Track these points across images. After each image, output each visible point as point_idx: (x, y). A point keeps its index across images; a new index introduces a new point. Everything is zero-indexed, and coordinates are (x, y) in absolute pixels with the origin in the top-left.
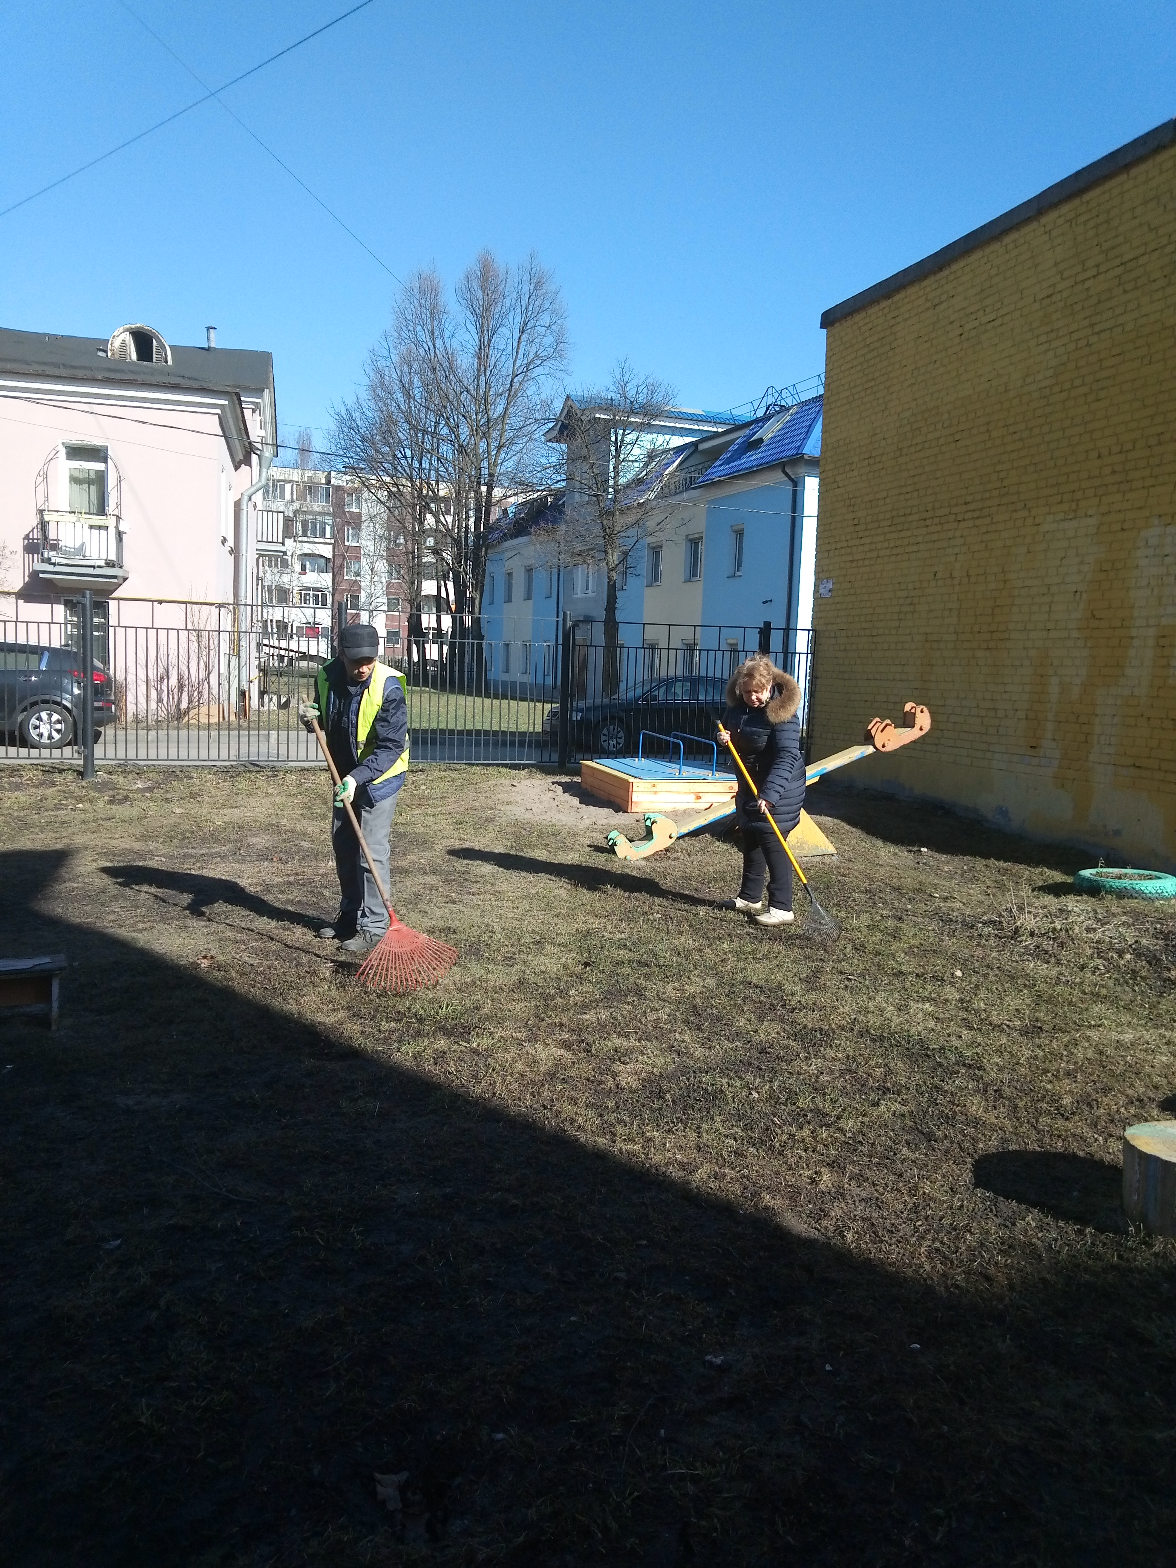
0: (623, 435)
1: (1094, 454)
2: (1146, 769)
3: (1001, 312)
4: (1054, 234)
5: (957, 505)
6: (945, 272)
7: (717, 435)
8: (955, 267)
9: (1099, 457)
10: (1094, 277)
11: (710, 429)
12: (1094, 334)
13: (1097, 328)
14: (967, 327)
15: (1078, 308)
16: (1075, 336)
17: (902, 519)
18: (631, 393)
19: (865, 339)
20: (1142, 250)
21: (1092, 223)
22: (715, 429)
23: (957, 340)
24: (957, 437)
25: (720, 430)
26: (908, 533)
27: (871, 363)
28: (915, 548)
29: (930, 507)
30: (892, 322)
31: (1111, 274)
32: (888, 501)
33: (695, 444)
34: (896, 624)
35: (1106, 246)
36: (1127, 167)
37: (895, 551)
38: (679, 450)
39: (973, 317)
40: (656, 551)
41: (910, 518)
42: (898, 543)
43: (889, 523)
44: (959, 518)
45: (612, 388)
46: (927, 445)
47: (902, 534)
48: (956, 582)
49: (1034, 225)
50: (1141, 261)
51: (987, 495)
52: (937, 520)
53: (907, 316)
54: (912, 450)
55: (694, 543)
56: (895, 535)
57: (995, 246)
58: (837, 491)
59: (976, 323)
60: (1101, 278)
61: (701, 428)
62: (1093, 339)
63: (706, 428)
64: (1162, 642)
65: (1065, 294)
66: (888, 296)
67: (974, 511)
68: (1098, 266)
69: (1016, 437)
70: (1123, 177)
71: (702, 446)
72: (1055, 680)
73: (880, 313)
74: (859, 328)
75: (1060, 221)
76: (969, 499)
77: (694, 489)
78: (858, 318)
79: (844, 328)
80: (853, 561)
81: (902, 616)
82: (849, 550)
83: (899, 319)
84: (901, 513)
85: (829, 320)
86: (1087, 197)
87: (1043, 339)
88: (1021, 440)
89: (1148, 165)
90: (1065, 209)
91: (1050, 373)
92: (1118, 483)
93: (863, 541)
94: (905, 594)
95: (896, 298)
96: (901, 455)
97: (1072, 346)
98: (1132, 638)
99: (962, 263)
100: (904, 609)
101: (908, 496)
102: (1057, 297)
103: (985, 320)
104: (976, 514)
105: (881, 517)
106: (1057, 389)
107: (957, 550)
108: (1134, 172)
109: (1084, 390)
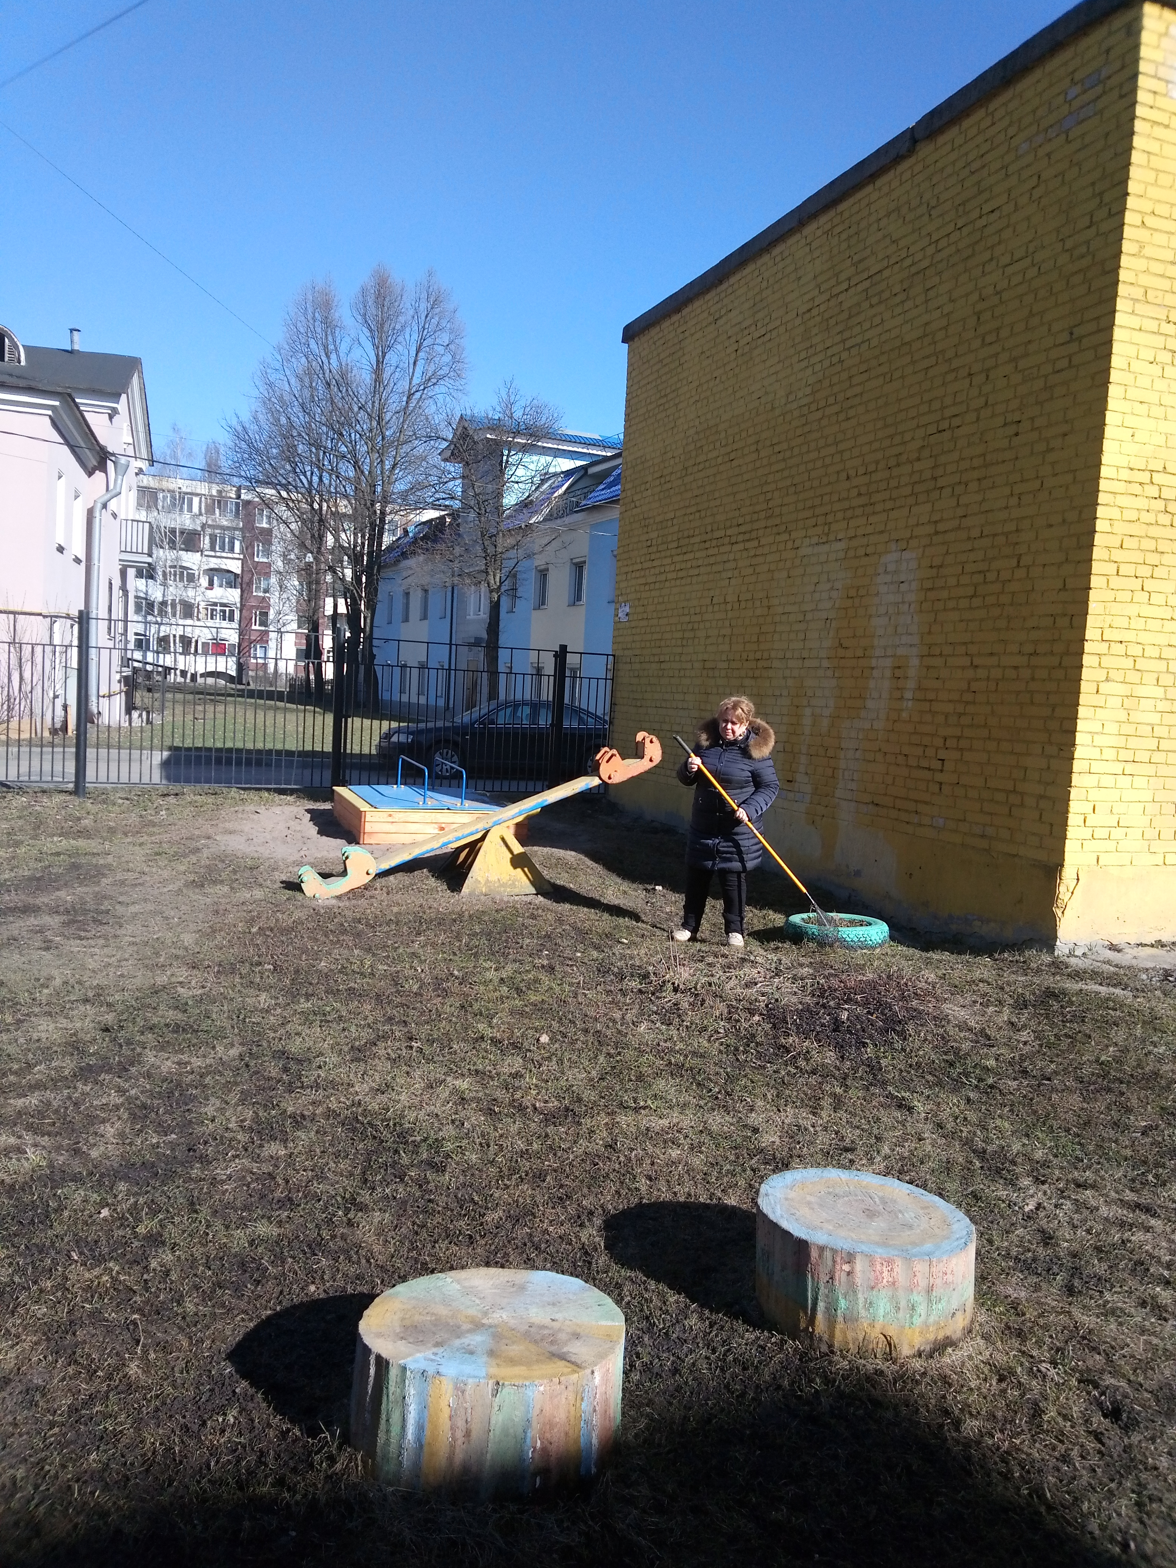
1: (843, 476)
2: (883, 806)
3: (770, 327)
4: (814, 245)
5: (731, 527)
6: (724, 286)
7: (606, 459)
8: (733, 280)
9: (848, 478)
10: (846, 290)
14: (742, 343)
17: (687, 541)
19: (658, 355)
23: (733, 356)
24: (732, 456)
26: (691, 556)
27: (664, 378)
28: (696, 572)
29: (709, 528)
30: (681, 337)
31: (860, 288)
32: (675, 521)
33: (584, 468)
34: (679, 650)
35: (856, 258)
37: (681, 574)
38: (568, 474)
39: (746, 332)
40: (543, 574)
41: (692, 541)
42: (683, 566)
43: (675, 545)
44: (733, 540)
45: (498, 409)
46: (707, 464)
47: (686, 557)
48: (729, 607)
49: (798, 236)
51: (755, 516)
52: (714, 543)
53: (693, 331)
54: (696, 468)
55: (579, 567)
56: (680, 558)
57: (766, 258)
58: (635, 511)
59: (749, 338)
60: (852, 291)
62: (845, 355)
64: (898, 673)
65: (823, 308)
66: (678, 310)
67: (745, 533)
68: (849, 279)
69: (780, 456)
70: (869, 189)
71: (592, 471)
72: (808, 711)
74: (654, 343)
75: (819, 233)
76: (741, 521)
77: (576, 512)
78: (654, 332)
79: (641, 342)
80: (646, 584)
81: (685, 643)
82: (643, 573)
83: (687, 334)
84: (686, 534)
85: (630, 334)
86: (841, 207)
87: (803, 355)
88: (784, 460)
89: (891, 174)
90: (823, 219)
91: (808, 390)
92: (863, 506)
93: (655, 563)
94: (687, 619)
95: (685, 312)
96: (686, 475)
97: (826, 363)
98: (873, 668)
99: (738, 276)
100: (687, 635)
101: (691, 517)
102: (815, 312)
103: (757, 335)
104: (747, 537)
105: (669, 539)
106: (813, 407)
107: (730, 574)
108: (879, 183)
109: (836, 408)
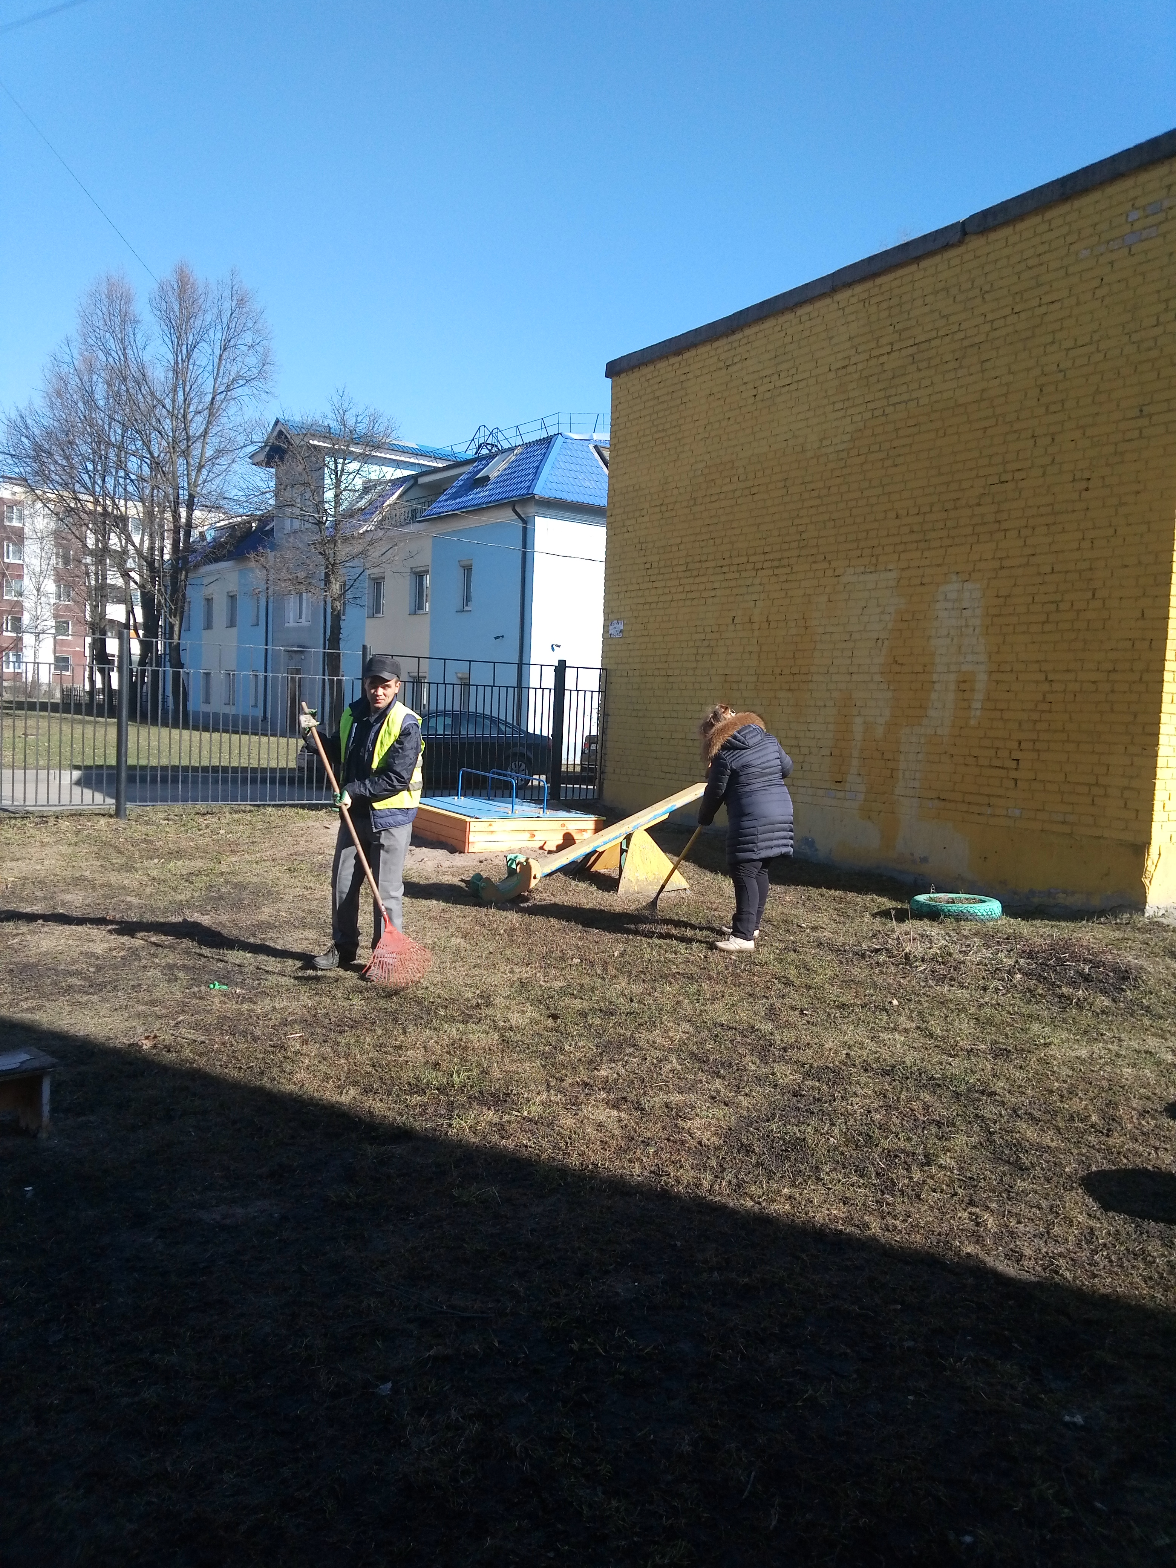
0: (344, 464)
1: (892, 515)
2: (950, 801)
3: (796, 378)
4: (847, 311)
5: (755, 554)
6: (739, 336)
7: (437, 470)
8: (747, 332)
9: (897, 517)
10: (888, 353)
11: (431, 464)
12: (889, 405)
13: (893, 400)
14: (761, 389)
15: (874, 379)
16: (871, 406)
17: (698, 565)
18: (351, 422)
19: (653, 392)
20: (934, 334)
21: (885, 305)
22: (435, 465)
23: (752, 400)
24: (754, 491)
25: (440, 465)
26: (705, 579)
27: (661, 414)
28: (713, 593)
29: (727, 555)
30: (683, 378)
31: (904, 353)
32: (682, 547)
33: (415, 478)
34: (694, 665)
35: (898, 327)
36: (918, 259)
37: (690, 596)
38: (396, 483)
39: (768, 379)
40: (378, 583)
41: (705, 565)
42: (694, 588)
43: (684, 568)
44: (759, 566)
45: (331, 415)
46: (722, 496)
47: (698, 580)
48: (756, 626)
49: (828, 301)
50: (934, 343)
51: (786, 546)
52: (734, 568)
53: (698, 373)
54: (707, 500)
55: (419, 576)
56: (691, 580)
57: (789, 316)
58: (626, 535)
59: (771, 386)
60: (894, 355)
61: (421, 462)
62: (889, 410)
63: (426, 463)
64: (963, 686)
65: (860, 367)
66: (678, 353)
67: (772, 560)
68: (892, 344)
69: (815, 494)
70: (913, 268)
71: (422, 480)
72: (858, 720)
73: (670, 368)
74: (648, 381)
75: (854, 300)
76: (767, 549)
77: (419, 522)
78: (646, 371)
79: (633, 380)
80: (644, 604)
81: (699, 658)
82: (640, 593)
83: (690, 376)
84: (697, 558)
85: (614, 369)
86: (879, 281)
87: (838, 406)
88: (819, 497)
89: (937, 259)
90: (858, 289)
91: (847, 437)
92: (916, 542)
93: (655, 585)
94: (703, 636)
95: (687, 355)
96: (695, 505)
97: (868, 415)
98: (934, 682)
99: (755, 329)
100: (701, 651)
101: (702, 544)
102: (851, 369)
103: (779, 383)
104: (776, 563)
105: (675, 562)
106: (854, 452)
107: (755, 597)
108: (924, 264)
109: (883, 455)
